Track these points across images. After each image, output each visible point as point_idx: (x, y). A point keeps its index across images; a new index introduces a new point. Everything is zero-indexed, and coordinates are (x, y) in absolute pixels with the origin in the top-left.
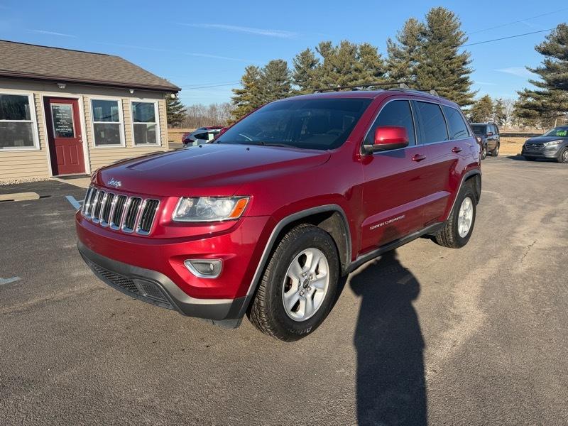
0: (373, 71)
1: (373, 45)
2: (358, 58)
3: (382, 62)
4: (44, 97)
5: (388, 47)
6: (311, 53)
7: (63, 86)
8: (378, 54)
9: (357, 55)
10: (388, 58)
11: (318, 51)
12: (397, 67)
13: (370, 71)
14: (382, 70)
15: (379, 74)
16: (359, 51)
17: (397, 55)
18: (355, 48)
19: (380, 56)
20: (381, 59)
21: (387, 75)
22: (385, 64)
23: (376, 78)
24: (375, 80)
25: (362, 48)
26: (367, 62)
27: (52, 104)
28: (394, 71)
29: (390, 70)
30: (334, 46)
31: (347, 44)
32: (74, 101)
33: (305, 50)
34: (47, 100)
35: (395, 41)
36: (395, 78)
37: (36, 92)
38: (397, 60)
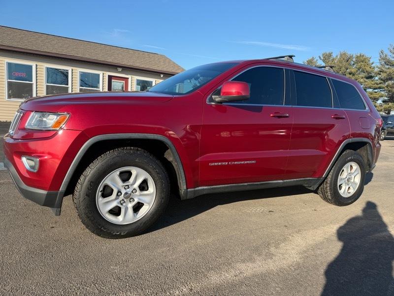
0: (366, 74)
1: (367, 55)
2: (354, 64)
3: (374, 68)
4: (109, 76)
5: (381, 56)
6: (315, 60)
7: (120, 70)
8: (371, 62)
9: (353, 63)
10: (379, 65)
11: (321, 59)
12: (386, 72)
13: (363, 75)
14: (373, 75)
15: (370, 77)
16: (354, 60)
17: (388, 63)
18: (351, 57)
19: (373, 63)
20: (373, 65)
21: (377, 78)
22: (376, 70)
23: (367, 80)
24: (365, 81)
25: (357, 57)
26: (360, 68)
27: (113, 80)
28: (383, 75)
29: (380, 74)
30: (334, 56)
31: (345, 54)
32: (126, 79)
33: (310, 58)
34: (110, 78)
35: (387, 52)
36: (384, 81)
37: (104, 72)
38: (387, 67)
